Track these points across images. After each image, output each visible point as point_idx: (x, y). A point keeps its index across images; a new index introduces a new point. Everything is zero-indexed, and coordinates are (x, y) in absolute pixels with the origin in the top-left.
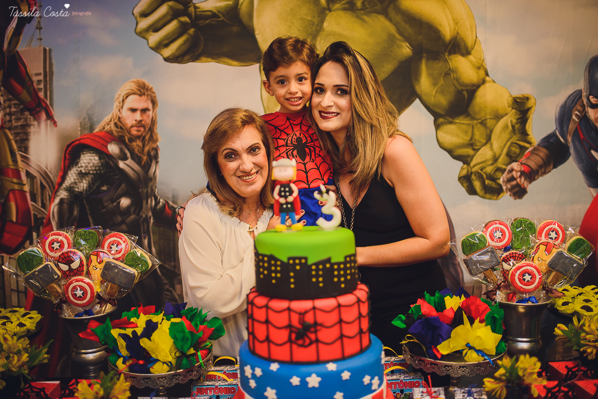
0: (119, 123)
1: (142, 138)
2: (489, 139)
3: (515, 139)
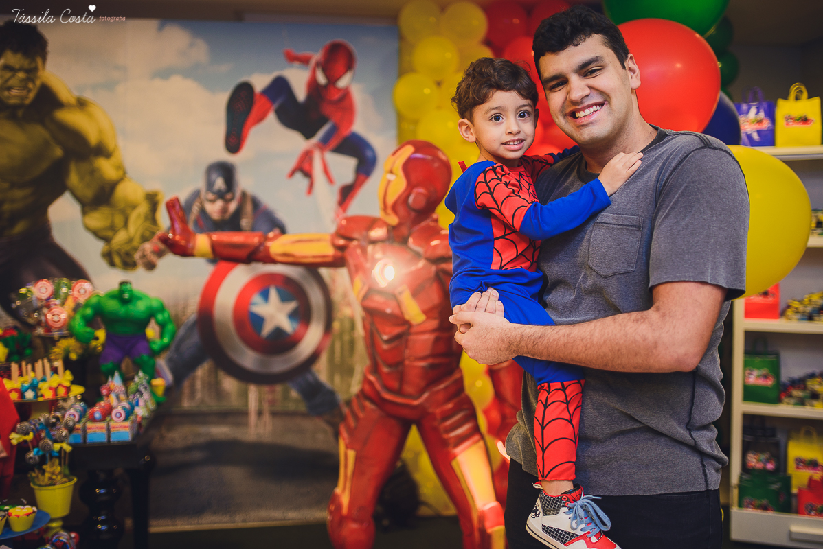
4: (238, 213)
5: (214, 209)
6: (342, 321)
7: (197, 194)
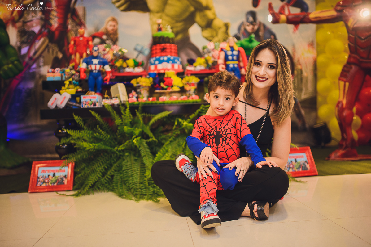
0: (106, 30)
1: (113, 34)
2: (217, 35)
3: (226, 35)
4: (258, 30)
5: (249, 28)
6: (297, 71)
7: (242, 24)
